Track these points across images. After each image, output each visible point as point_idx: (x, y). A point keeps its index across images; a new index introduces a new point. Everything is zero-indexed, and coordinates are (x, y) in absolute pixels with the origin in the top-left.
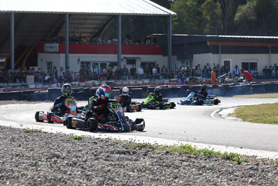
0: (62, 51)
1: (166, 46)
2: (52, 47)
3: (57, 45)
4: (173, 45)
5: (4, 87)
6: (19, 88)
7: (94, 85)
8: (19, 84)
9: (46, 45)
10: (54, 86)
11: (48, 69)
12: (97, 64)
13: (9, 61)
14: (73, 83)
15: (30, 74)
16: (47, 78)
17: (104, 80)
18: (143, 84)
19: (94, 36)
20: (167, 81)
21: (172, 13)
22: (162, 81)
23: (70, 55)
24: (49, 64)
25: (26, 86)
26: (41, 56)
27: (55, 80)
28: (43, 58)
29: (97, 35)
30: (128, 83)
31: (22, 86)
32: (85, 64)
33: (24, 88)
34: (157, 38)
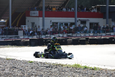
0: (40, 15)
1: (105, 13)
2: (35, 13)
3: (38, 12)
4: (109, 12)
5: (5, 37)
6: (13, 38)
7: (59, 37)
8: (14, 36)
9: (31, 12)
10: (35, 37)
11: (32, 26)
12: (62, 24)
13: (8, 22)
14: (46, 35)
15: (21, 30)
16: (31, 32)
17: (65, 34)
18: (90, 36)
19: (62, 7)
20: (104, 34)
22: (101, 34)
23: (46, 18)
24: (33, 24)
25: (18, 37)
26: (28, 19)
27: (36, 33)
28: (29, 20)
29: (63, 5)
30: (80, 35)
31: (16, 37)
32: (55, 24)
33: (16, 38)
34: (99, 8)
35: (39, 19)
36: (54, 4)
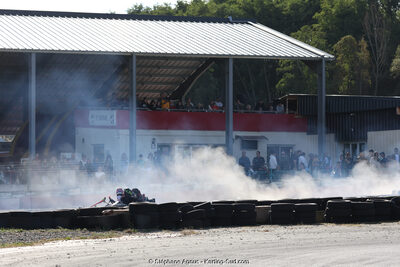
3: (114, 113)
4: (328, 115)
9: (92, 113)
21: (327, 55)
23: (139, 132)
26: (82, 132)
28: (86, 137)
34: (295, 101)
35: (118, 134)
36: (149, 91)
